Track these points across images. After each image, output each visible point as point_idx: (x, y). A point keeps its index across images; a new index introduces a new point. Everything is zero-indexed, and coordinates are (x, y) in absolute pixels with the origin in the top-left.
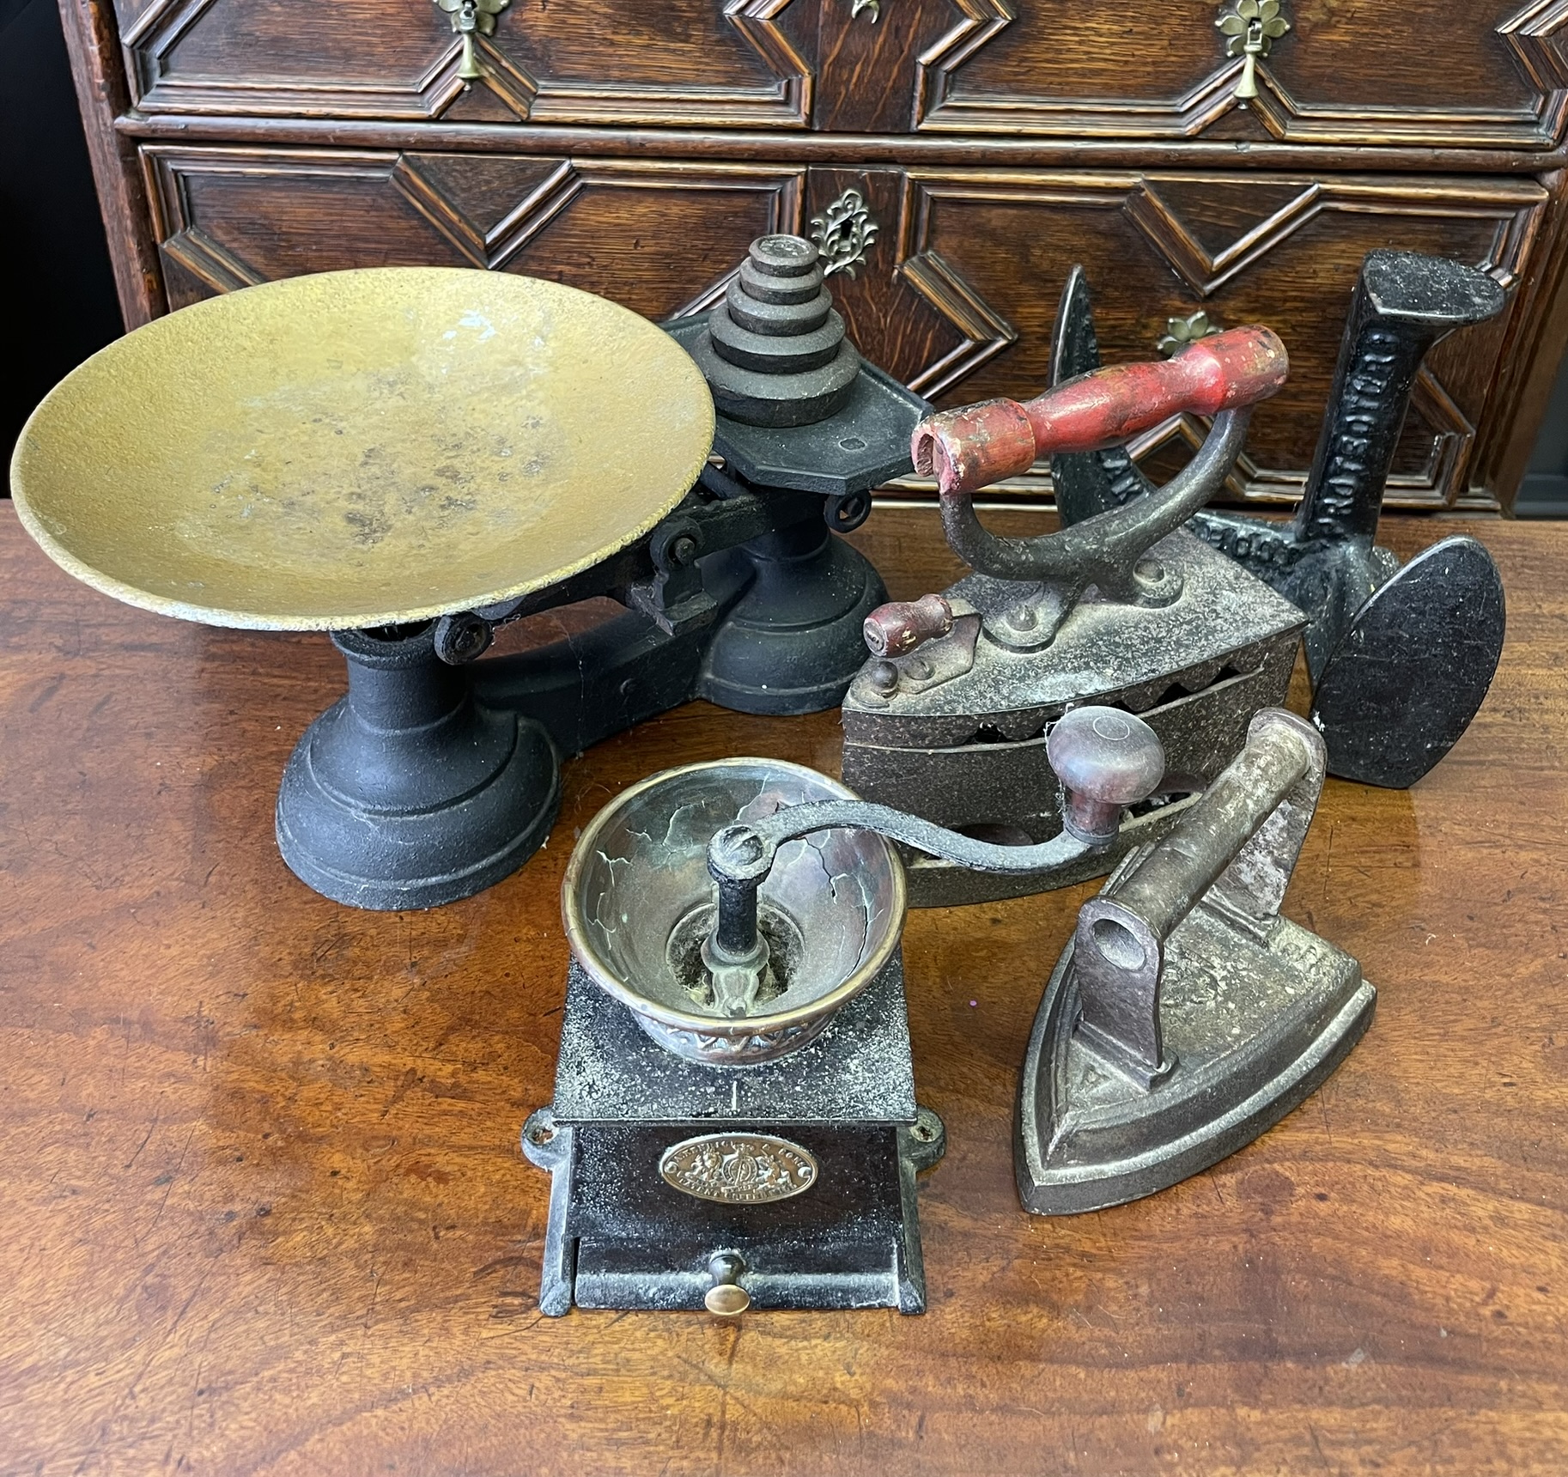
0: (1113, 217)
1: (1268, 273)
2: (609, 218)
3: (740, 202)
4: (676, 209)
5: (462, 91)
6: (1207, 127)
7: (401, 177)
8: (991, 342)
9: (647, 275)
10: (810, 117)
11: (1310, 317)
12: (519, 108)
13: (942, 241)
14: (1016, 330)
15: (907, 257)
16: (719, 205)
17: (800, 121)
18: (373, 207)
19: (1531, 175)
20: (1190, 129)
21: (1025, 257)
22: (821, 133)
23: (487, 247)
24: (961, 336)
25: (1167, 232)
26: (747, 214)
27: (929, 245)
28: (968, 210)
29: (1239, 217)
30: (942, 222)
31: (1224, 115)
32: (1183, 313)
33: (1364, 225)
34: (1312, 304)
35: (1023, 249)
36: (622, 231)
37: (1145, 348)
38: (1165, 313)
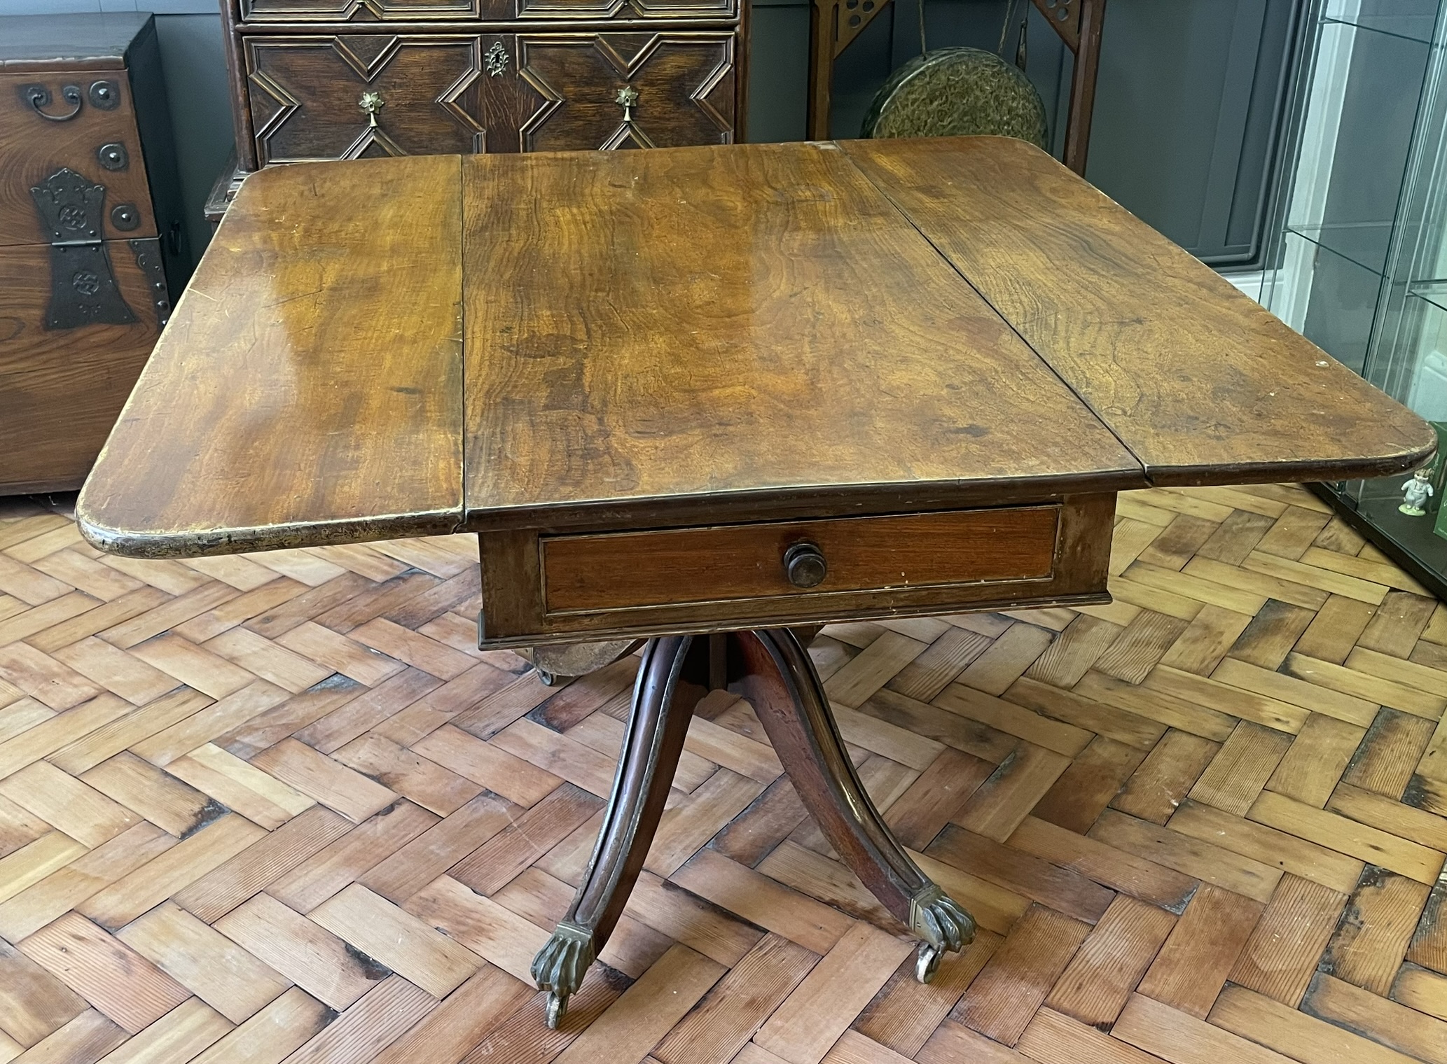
0: (592, 50)
1: (649, 70)
2: (412, 59)
3: (458, 50)
4: (436, 54)
5: (359, 9)
6: (617, 14)
7: (337, 45)
8: (556, 102)
9: (427, 81)
10: (480, 14)
11: (666, 87)
12: (378, 15)
13: (532, 62)
14: (564, 97)
15: (521, 68)
16: (451, 51)
17: (477, 16)
18: (326, 59)
19: (731, 27)
20: (611, 15)
21: (563, 67)
22: (485, 21)
23: (369, 71)
24: (545, 100)
25: (610, 54)
26: (461, 54)
27: (528, 64)
28: (540, 50)
29: (634, 47)
30: (532, 54)
31: (621, 9)
32: (623, 88)
33: (678, 49)
34: (667, 82)
35: (562, 64)
36: (416, 64)
37: (612, 102)
38: (616, 88)
